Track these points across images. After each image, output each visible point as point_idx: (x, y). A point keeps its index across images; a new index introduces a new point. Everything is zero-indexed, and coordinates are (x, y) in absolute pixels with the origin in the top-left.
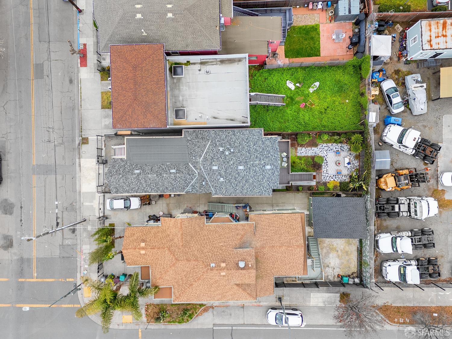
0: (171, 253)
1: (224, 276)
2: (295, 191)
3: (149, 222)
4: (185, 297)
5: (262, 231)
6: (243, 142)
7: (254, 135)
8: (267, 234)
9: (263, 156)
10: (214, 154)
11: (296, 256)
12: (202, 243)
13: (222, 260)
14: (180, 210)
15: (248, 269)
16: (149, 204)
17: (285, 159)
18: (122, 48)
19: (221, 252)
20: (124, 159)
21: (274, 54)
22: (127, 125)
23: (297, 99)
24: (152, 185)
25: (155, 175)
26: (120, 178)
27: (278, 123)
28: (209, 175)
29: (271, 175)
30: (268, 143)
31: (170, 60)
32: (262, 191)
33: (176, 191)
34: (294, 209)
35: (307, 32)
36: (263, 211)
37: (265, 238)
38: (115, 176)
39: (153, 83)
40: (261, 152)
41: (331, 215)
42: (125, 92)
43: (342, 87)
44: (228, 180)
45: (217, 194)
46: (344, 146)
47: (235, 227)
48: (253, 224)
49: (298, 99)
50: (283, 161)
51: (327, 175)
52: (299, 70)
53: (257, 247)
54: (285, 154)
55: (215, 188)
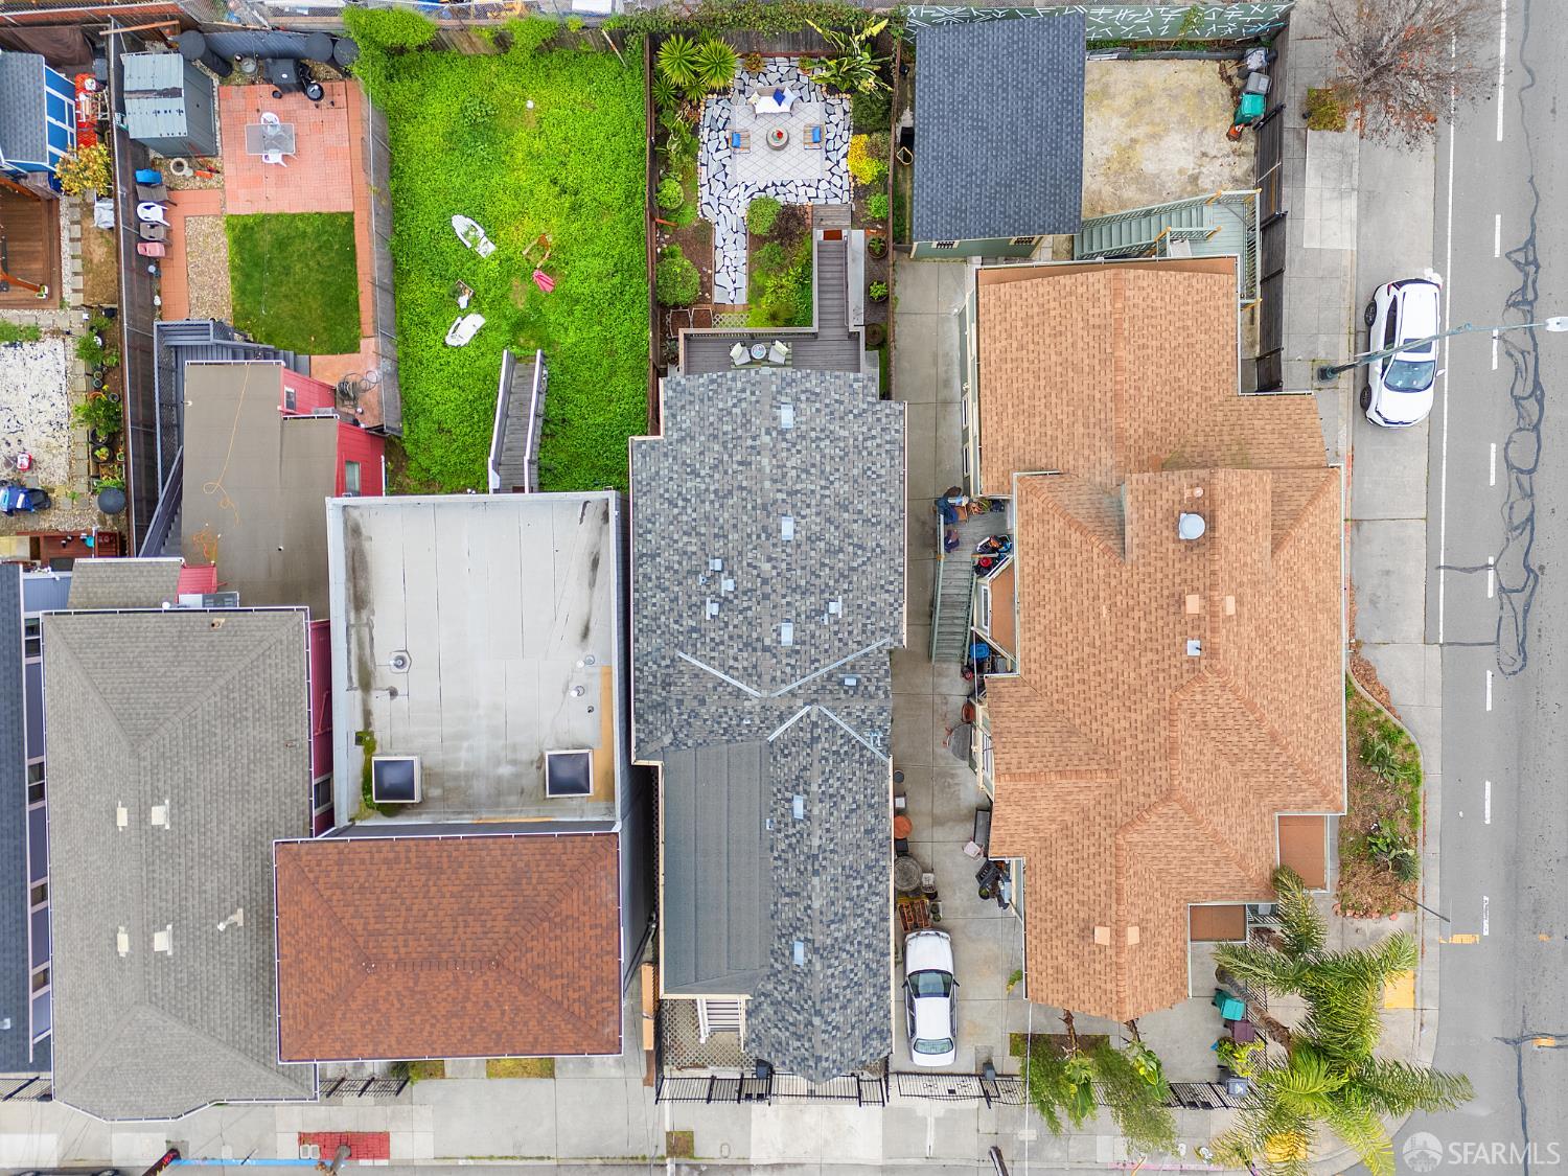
0: (1140, 818)
1: (1239, 602)
2: (886, 311)
3: (1007, 901)
4: (1322, 764)
5: (1049, 443)
6: (685, 518)
7: (657, 473)
8: (1065, 422)
9: (740, 437)
10: (731, 638)
11: (1158, 303)
12: (1098, 692)
13: (1172, 610)
14: (959, 772)
15: (1212, 500)
16: (933, 896)
17: (758, 351)
18: (291, 1012)
19: (1137, 614)
20: (747, 1001)
21: (345, 395)
22: (605, 996)
23: (521, 307)
24: (855, 893)
25: (816, 880)
26: (826, 1022)
27: (614, 381)
28: (818, 661)
29: (818, 405)
30: (687, 419)
31: (352, 814)
32: (887, 442)
33: (880, 796)
34: (962, 316)
35: (256, 265)
36: (965, 439)
37: (1079, 429)
38: (818, 1046)
39: (433, 889)
40: (725, 448)
41: (986, 164)
42: (469, 1005)
43: (474, 124)
44: (837, 581)
45: (895, 626)
46: (708, 118)
47: (1031, 553)
48: (1020, 480)
49: (519, 302)
50: (766, 359)
51: (824, 185)
52: (405, 296)
53: (1117, 465)
54: (737, 350)
55: (873, 633)
